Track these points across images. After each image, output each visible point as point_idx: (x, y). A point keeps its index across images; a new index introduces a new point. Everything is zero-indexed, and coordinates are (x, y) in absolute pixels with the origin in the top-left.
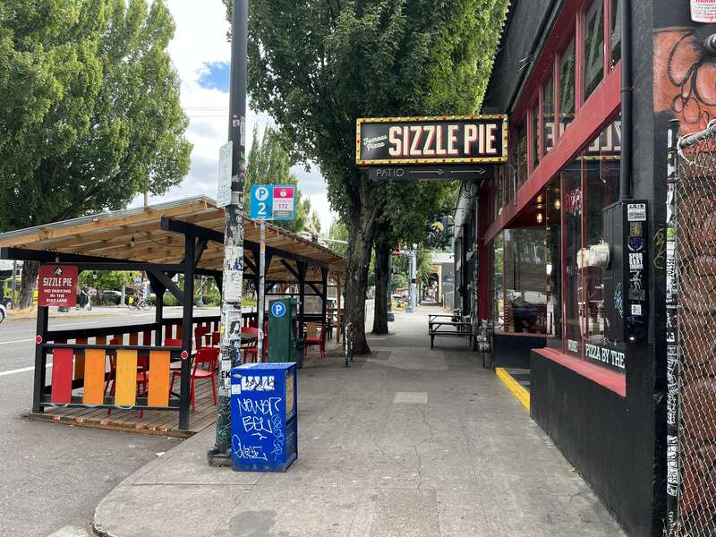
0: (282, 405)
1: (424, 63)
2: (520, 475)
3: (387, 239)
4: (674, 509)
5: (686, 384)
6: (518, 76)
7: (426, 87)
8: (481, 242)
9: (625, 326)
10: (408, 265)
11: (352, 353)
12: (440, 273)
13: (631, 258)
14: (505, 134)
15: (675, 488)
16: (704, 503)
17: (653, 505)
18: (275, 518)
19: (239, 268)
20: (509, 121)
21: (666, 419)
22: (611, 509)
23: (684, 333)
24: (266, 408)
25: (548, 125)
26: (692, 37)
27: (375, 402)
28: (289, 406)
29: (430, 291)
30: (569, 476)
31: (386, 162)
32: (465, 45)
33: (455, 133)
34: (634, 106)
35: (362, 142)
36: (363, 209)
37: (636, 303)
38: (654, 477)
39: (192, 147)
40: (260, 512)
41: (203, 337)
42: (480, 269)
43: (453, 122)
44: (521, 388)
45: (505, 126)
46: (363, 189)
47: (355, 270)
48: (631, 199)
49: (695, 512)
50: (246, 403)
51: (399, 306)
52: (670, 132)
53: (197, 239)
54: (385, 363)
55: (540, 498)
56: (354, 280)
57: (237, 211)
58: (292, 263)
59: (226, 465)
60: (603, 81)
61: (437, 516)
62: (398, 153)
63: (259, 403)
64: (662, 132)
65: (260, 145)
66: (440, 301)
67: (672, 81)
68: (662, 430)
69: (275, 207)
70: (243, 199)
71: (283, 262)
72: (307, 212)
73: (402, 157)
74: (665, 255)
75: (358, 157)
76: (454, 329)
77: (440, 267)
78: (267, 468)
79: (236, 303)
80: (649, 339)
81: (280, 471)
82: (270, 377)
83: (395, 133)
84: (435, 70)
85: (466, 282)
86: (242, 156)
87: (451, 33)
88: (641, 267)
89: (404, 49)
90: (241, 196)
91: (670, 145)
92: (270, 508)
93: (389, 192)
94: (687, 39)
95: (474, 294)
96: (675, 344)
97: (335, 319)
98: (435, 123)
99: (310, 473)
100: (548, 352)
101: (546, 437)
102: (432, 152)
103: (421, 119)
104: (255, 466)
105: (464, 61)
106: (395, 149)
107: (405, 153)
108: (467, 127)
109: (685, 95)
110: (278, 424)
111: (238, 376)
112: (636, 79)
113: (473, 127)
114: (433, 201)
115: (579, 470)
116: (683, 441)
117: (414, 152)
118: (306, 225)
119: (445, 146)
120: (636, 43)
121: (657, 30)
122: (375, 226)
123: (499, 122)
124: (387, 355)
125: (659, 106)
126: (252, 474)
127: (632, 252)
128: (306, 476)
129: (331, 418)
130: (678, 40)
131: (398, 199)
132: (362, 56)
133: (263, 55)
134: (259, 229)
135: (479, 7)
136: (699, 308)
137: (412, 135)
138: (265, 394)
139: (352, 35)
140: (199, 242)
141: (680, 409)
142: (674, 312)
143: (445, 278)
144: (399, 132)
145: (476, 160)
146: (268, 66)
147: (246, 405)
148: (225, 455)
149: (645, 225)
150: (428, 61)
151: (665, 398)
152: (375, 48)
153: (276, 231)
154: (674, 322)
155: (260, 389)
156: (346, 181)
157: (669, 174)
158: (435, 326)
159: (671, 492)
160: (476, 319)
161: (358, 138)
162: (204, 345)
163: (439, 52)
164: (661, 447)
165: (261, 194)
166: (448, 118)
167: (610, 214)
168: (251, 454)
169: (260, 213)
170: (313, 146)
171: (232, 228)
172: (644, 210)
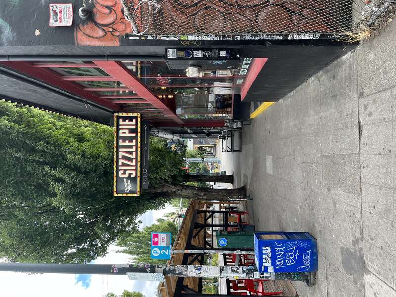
0: (279, 241)
1: (84, 158)
2: (311, 110)
3: (181, 176)
4: (327, 35)
5: (261, 31)
6: (94, 108)
7: (97, 157)
8: (183, 125)
9: (232, 59)
10: (194, 163)
11: (245, 196)
12: (199, 146)
13: (196, 57)
14: (125, 115)
15: (316, 35)
16: (324, 21)
17: (325, 46)
18: (345, 248)
19: (200, 267)
20: (118, 113)
21: (279, 40)
22: (327, 65)
23: (235, 32)
24: (281, 251)
25: (121, 92)
26: (80, 26)
27: (273, 185)
28: (279, 237)
29: (208, 150)
30: (309, 84)
31: (138, 179)
32: (75, 135)
33: (124, 141)
34: (116, 55)
35: (127, 193)
36: (165, 190)
37: (219, 54)
38: (310, 45)
39: (126, 291)
40: (342, 257)
41: (239, 285)
42: (197, 125)
43: (118, 142)
44: (262, 106)
45: (121, 115)
46: (154, 191)
47: (198, 195)
48: (165, 56)
49: (328, 25)
50: (278, 263)
51: (217, 168)
52: (131, 38)
53: (182, 292)
54: (250, 178)
55: (323, 101)
56: (204, 195)
57: (167, 269)
58: (195, 232)
59: (315, 275)
60: (101, 68)
61: (337, 155)
62: (134, 173)
63: (278, 255)
64: (131, 42)
65: (125, 249)
66: (214, 145)
67: (103, 36)
68: (285, 42)
69: (164, 244)
70: (160, 266)
71: (194, 237)
72: (164, 220)
73: (136, 170)
74: (194, 40)
75: (135, 195)
76: (229, 139)
77: (195, 145)
78: (315, 251)
79: (221, 269)
80: (238, 47)
81: (316, 243)
82: (263, 249)
83: (122, 174)
84: (88, 152)
85: (204, 133)
86: (135, 266)
87: (68, 143)
88: (200, 52)
89: (76, 169)
90: (158, 267)
91: (138, 38)
92: (339, 250)
93: (155, 176)
94: (81, 28)
95: (211, 129)
96: (240, 36)
97: (225, 205)
98: (118, 152)
99: (316, 225)
100: (243, 94)
101: (289, 95)
102: (134, 154)
103: (115, 160)
104: (315, 258)
105: (84, 135)
106: (132, 174)
107: (134, 168)
108: (121, 135)
109: (111, 30)
110: (290, 244)
111: (263, 268)
112: (102, 54)
113: (121, 131)
114: (160, 151)
115: (306, 80)
116: (291, 32)
117: (133, 163)
118: (171, 221)
119: (131, 147)
120: (82, 53)
121: (76, 43)
122: (174, 184)
123: (118, 118)
124: (245, 176)
125: (117, 43)
126: (319, 259)
127: (193, 56)
128: (318, 228)
129: (284, 211)
130: (82, 33)
131: (159, 171)
132: (79, 193)
133: (74, 251)
134: (176, 254)
135: (54, 128)
136: (221, 25)
137: (124, 165)
138: (273, 252)
139: (66, 199)
140: (183, 290)
141: (274, 33)
142: (224, 36)
143: (201, 143)
144: (122, 172)
145: (139, 130)
146: (81, 247)
147: (280, 263)
148: (309, 275)
149: (179, 50)
150: (83, 156)
151: (268, 40)
152: (74, 185)
153: (177, 243)
154: (229, 36)
155: (270, 255)
156: (148, 200)
157: (152, 38)
158: (228, 150)
159: (318, 37)
160: (224, 128)
161: (125, 195)
162: (243, 285)
163: (78, 149)
164: (294, 42)
165: (156, 253)
166: (115, 145)
167: (173, 66)
168: (308, 260)
169: (167, 254)
170: (128, 219)
171: (177, 272)
172: (171, 50)
